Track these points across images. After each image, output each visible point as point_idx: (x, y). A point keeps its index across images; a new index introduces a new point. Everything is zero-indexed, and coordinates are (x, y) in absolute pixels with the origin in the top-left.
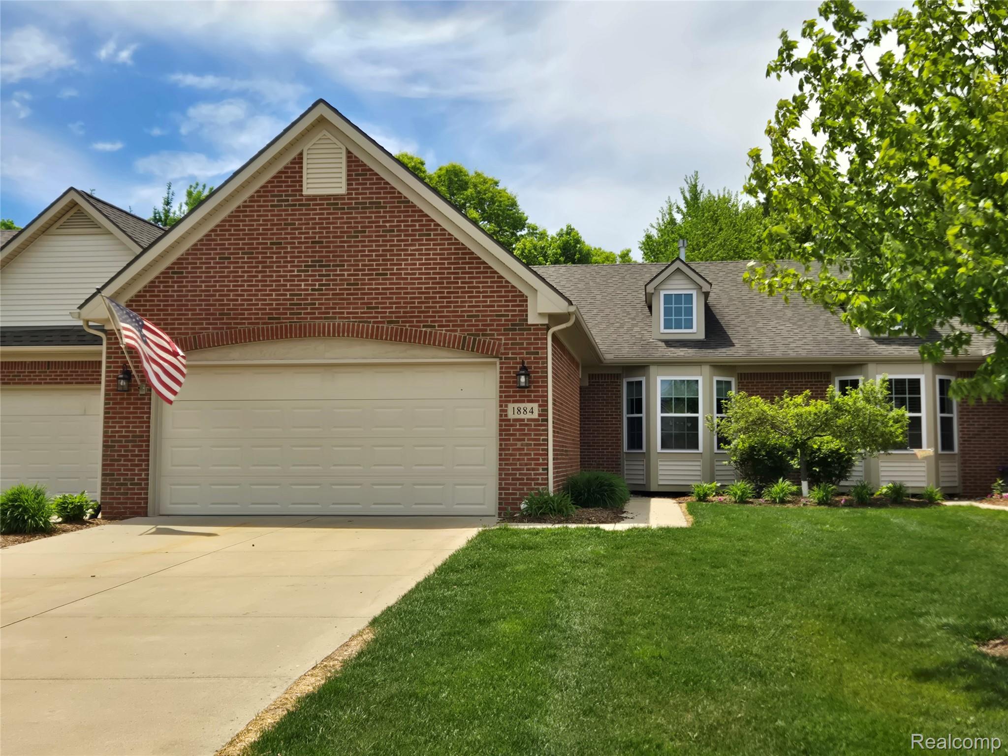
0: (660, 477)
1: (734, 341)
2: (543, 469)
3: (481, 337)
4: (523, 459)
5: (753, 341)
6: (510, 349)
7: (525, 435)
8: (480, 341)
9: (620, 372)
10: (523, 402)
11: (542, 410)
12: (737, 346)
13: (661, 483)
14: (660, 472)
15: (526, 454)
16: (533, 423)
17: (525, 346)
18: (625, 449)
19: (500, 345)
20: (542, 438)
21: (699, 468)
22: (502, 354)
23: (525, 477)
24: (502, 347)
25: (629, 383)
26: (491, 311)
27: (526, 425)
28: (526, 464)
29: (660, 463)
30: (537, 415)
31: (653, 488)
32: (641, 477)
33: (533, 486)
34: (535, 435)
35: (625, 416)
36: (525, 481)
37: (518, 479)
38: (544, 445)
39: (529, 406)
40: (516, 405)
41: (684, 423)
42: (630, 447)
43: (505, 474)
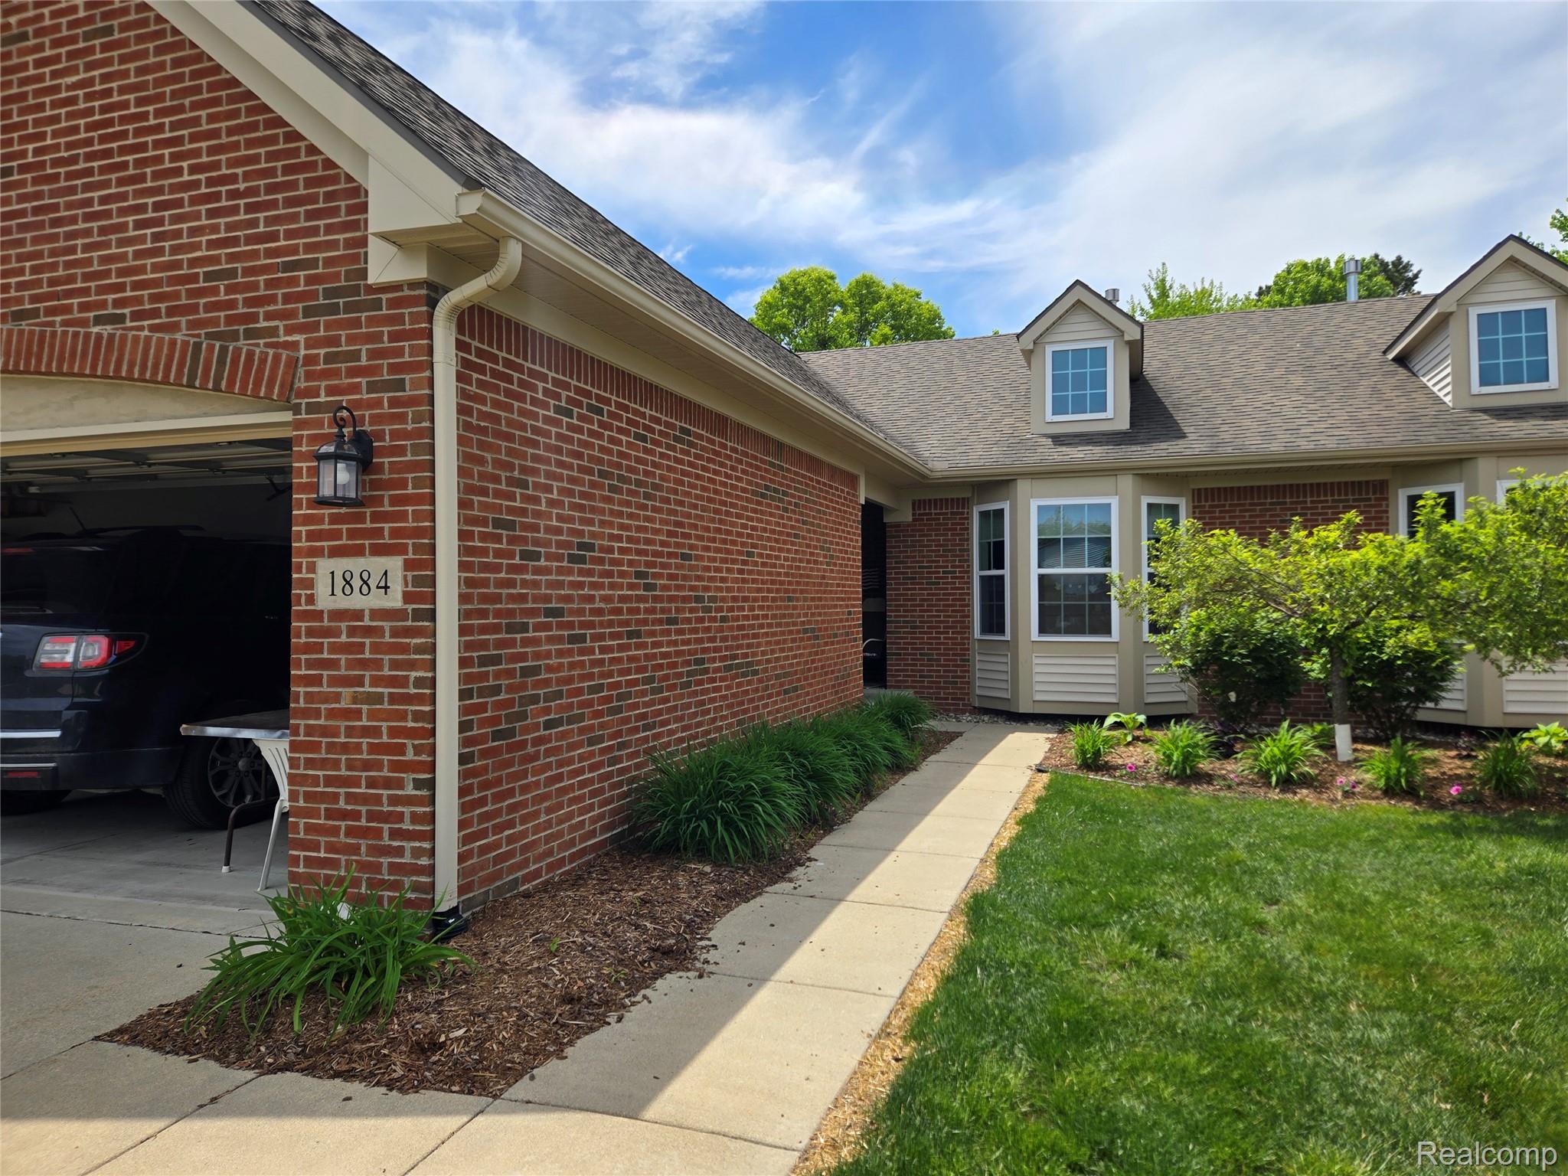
0: (1037, 688)
1: (1186, 430)
2: (418, 784)
3: (242, 342)
4: (358, 748)
5: (1224, 428)
6: (325, 374)
7: (364, 664)
8: (237, 351)
9: (967, 494)
10: (357, 552)
11: (418, 581)
12: (1191, 437)
13: (1038, 697)
14: (1037, 678)
15: (366, 732)
16: (387, 625)
17: (364, 362)
18: (977, 634)
19: (293, 363)
20: (414, 674)
21: (1112, 671)
22: (302, 394)
23: (363, 809)
24: (301, 371)
25: (984, 515)
26: (269, 253)
27: (368, 631)
28: (367, 766)
29: (1036, 661)
30: (399, 596)
31: (1024, 708)
32: (1003, 685)
33: (386, 841)
34: (395, 665)
35: (977, 573)
36: (363, 822)
37: (344, 815)
38: (419, 699)
39: (375, 565)
40: (341, 564)
41: (1084, 585)
42: (984, 631)
43: (308, 796)
